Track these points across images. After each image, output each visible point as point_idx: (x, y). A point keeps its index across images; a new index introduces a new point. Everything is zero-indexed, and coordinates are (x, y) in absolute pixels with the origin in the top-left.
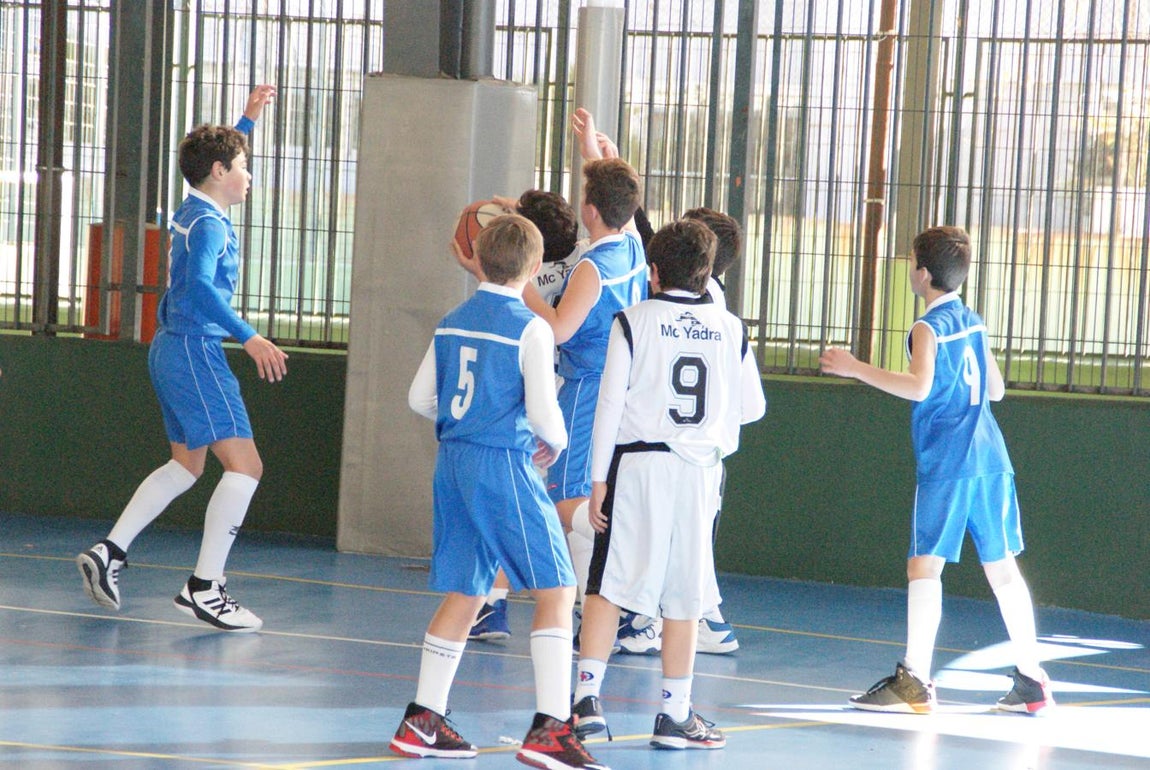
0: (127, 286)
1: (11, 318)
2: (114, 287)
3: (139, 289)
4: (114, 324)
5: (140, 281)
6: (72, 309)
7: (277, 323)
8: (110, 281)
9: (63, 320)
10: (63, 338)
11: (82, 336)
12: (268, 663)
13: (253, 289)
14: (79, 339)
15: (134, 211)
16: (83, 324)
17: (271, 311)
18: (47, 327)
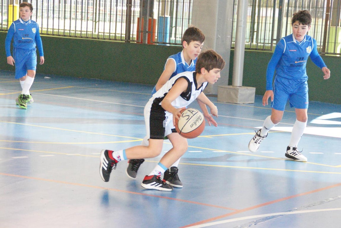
0: (145, 31)
1: (120, 38)
2: (142, 32)
4: (141, 40)
9: (131, 39)
10: (132, 43)
14: (135, 43)
15: (146, 14)
16: (136, 40)
18: (128, 40)
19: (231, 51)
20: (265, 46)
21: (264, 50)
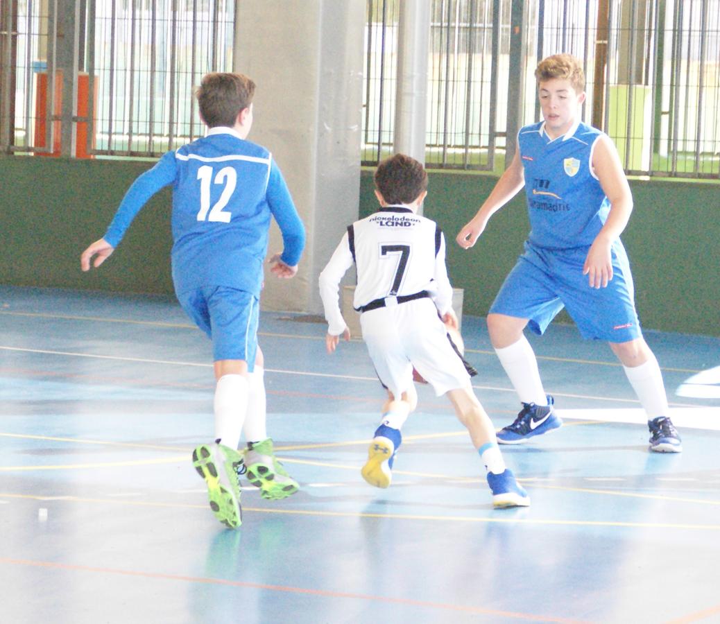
0: (65, 117)
2: (56, 118)
3: (75, 119)
4: (57, 145)
5: (75, 113)
6: (27, 136)
7: (174, 145)
8: (53, 113)
9: (19, 144)
10: (19, 156)
11: (32, 154)
12: (195, 385)
13: (157, 118)
14: (30, 156)
15: (71, 63)
16: (33, 146)
17: (171, 135)
18: (9, 148)
20: (469, 155)
21: (468, 169)
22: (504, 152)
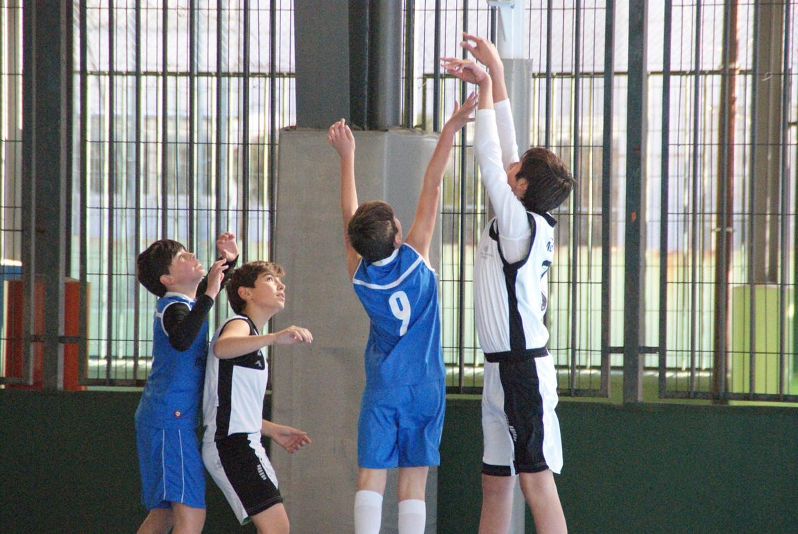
0: (48, 338)
2: (36, 339)
3: (61, 339)
4: (36, 374)
5: (61, 332)
8: (32, 332)
11: (2, 387)
15: (55, 266)
16: (4, 376)
19: (448, 401)
20: (576, 377)
21: (576, 395)
22: (621, 373)
